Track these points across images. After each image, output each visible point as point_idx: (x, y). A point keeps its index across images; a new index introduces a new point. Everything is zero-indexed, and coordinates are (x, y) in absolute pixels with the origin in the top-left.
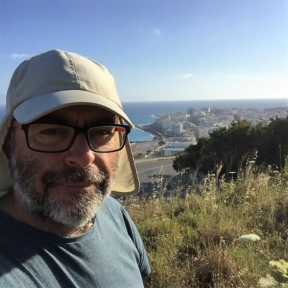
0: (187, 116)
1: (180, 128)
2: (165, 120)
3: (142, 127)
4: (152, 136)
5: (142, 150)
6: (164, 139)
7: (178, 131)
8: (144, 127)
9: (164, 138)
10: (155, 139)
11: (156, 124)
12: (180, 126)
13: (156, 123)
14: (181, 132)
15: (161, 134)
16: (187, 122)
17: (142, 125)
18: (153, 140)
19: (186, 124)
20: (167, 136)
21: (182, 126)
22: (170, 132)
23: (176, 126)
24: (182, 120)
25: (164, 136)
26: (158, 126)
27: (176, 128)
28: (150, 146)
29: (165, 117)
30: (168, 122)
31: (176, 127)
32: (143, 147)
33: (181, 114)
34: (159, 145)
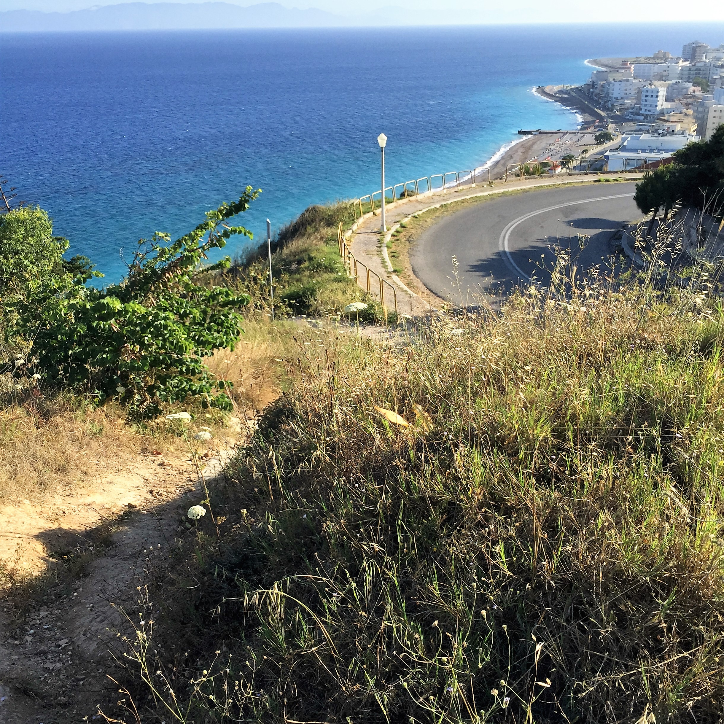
0: (681, 63)
1: (657, 97)
2: (618, 76)
3: (556, 94)
4: (579, 118)
5: (552, 153)
6: (611, 128)
7: (651, 106)
8: (561, 92)
9: (612, 123)
10: (585, 125)
11: (593, 85)
12: (658, 92)
13: (594, 82)
14: (659, 108)
15: (603, 114)
16: (678, 81)
17: (556, 88)
18: (581, 129)
19: (676, 86)
20: (619, 120)
21: (662, 92)
22: (628, 109)
23: (647, 91)
24: (667, 76)
25: (612, 118)
26: (597, 91)
27: (646, 98)
28: (571, 145)
29: (620, 68)
30: (627, 80)
31: (647, 96)
32: (552, 147)
33: (665, 58)
34: (595, 142)
